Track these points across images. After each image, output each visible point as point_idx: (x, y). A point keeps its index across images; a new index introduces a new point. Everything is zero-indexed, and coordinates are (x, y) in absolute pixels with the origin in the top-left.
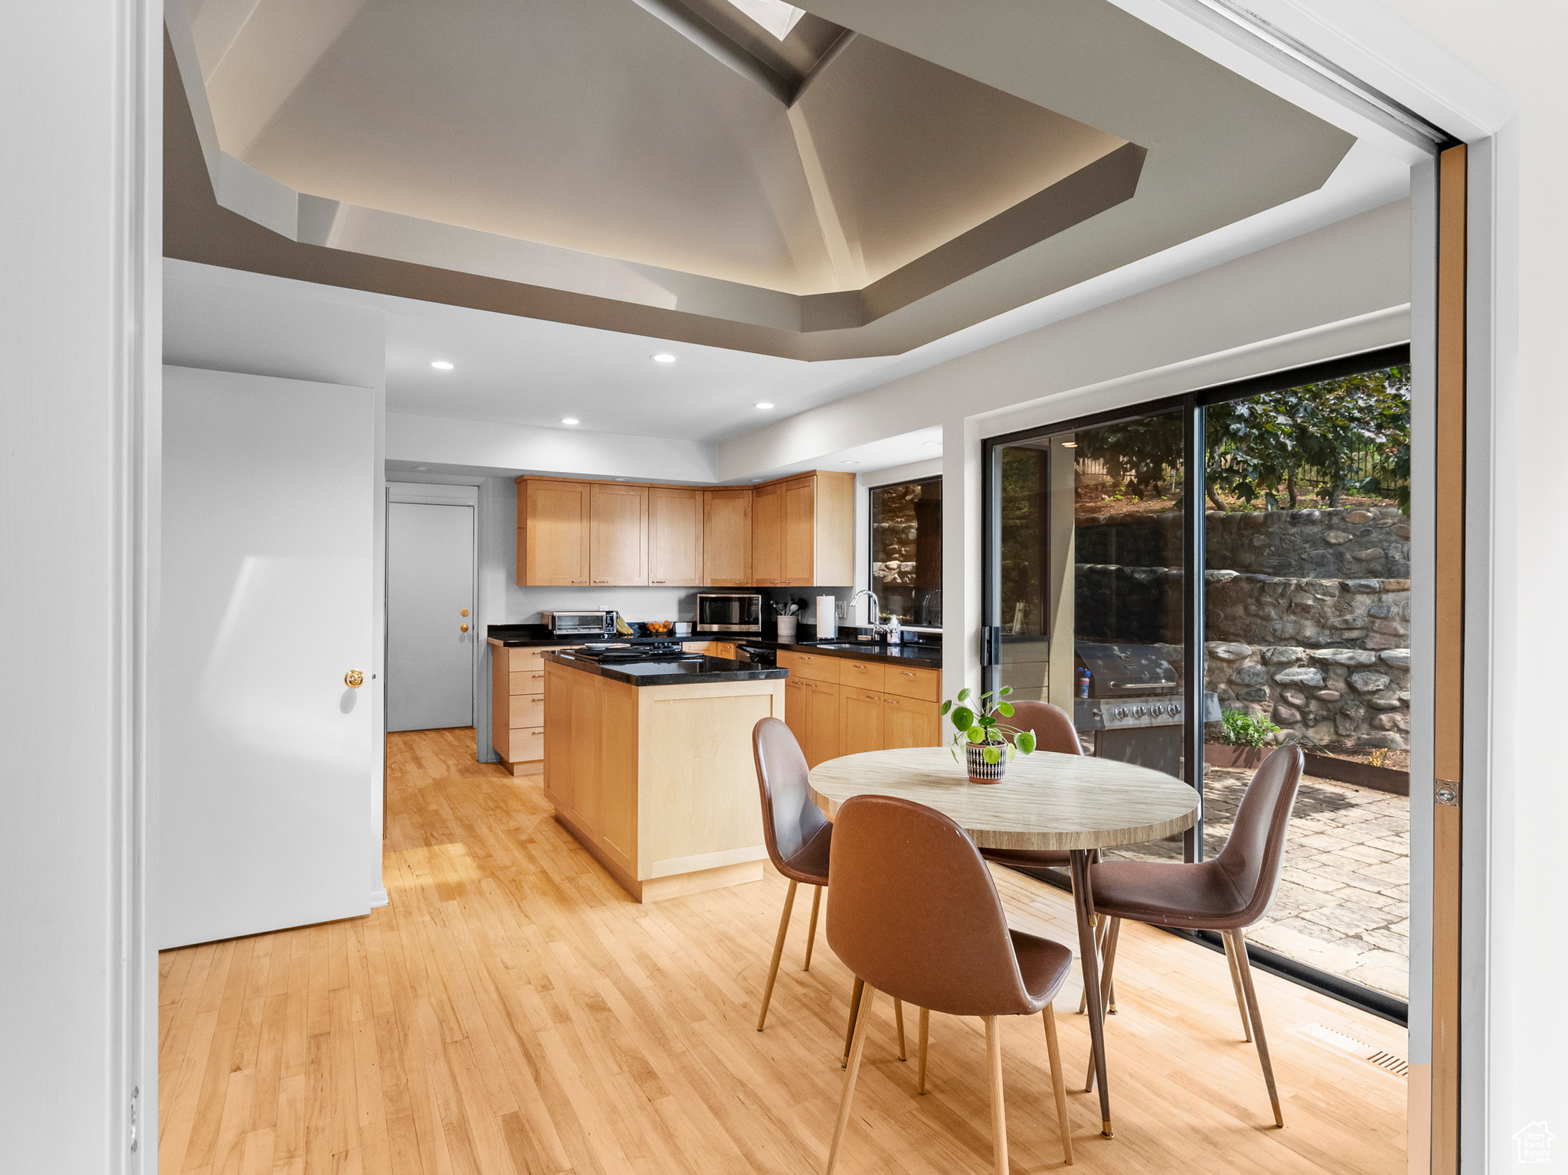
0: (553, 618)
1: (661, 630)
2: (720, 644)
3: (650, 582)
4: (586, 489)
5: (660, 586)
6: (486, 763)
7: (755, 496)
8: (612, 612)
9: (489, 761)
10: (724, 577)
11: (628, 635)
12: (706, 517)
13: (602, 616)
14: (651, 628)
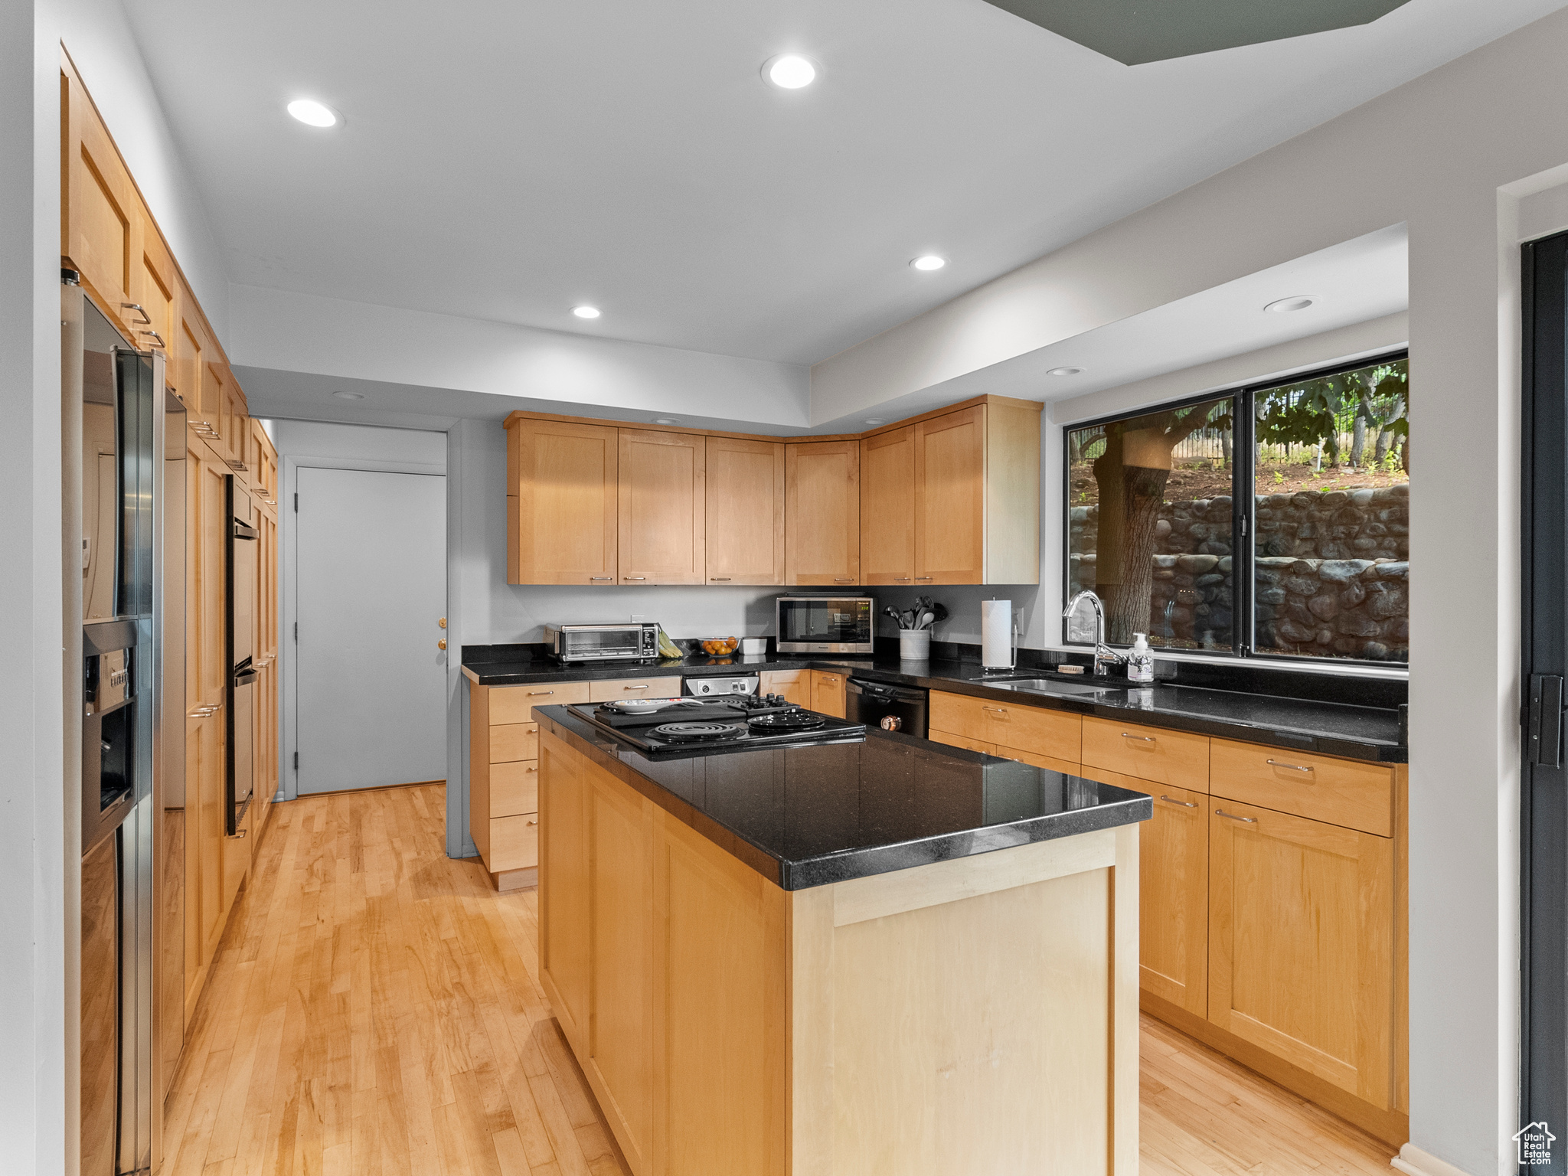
0: (562, 635)
1: (723, 650)
2: (816, 674)
3: (709, 579)
4: (611, 437)
5: (722, 585)
6: (461, 858)
7: (864, 449)
8: (652, 625)
9: (465, 855)
10: (817, 572)
11: (674, 659)
12: (789, 483)
13: (637, 632)
14: (709, 648)
